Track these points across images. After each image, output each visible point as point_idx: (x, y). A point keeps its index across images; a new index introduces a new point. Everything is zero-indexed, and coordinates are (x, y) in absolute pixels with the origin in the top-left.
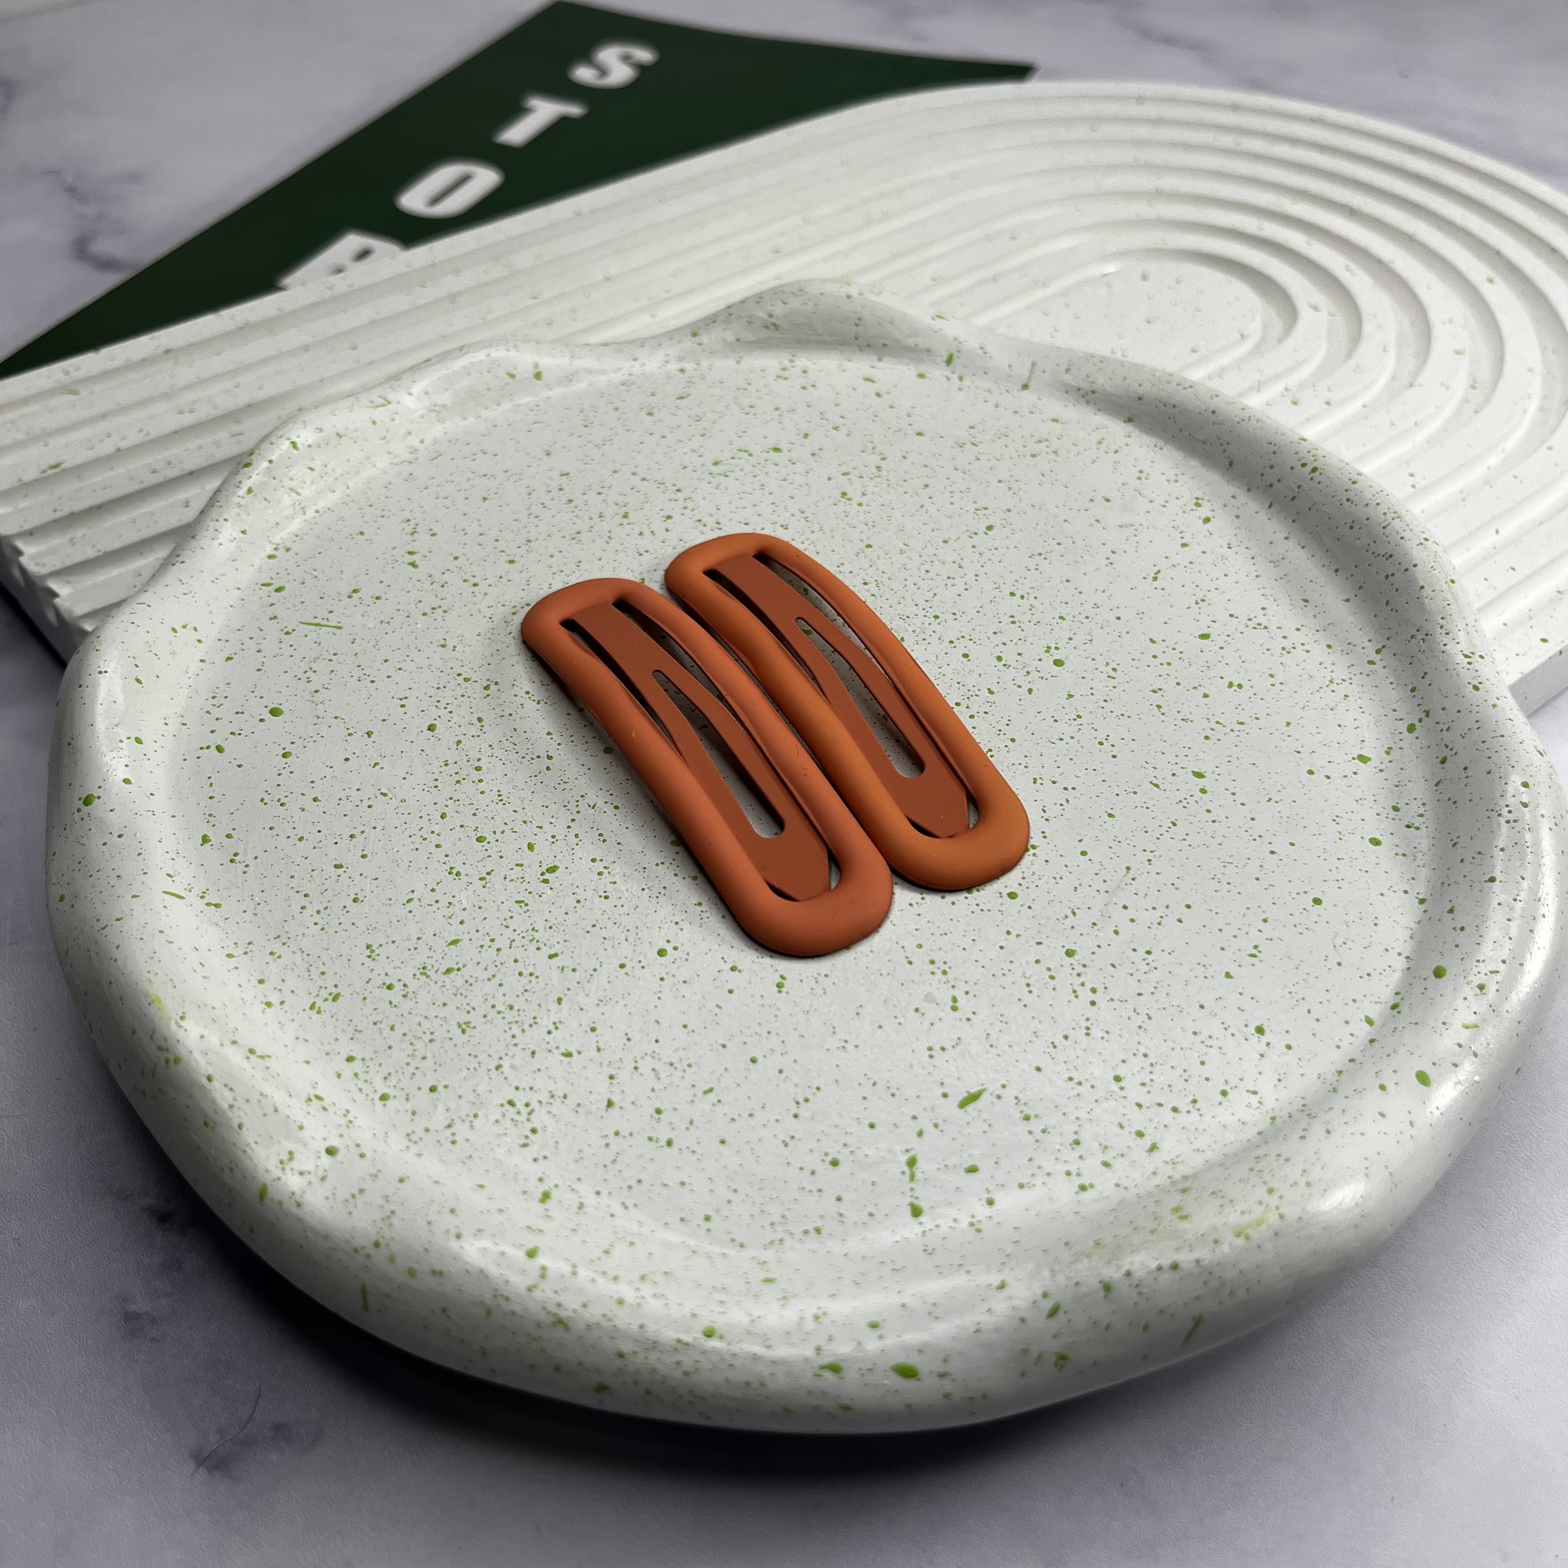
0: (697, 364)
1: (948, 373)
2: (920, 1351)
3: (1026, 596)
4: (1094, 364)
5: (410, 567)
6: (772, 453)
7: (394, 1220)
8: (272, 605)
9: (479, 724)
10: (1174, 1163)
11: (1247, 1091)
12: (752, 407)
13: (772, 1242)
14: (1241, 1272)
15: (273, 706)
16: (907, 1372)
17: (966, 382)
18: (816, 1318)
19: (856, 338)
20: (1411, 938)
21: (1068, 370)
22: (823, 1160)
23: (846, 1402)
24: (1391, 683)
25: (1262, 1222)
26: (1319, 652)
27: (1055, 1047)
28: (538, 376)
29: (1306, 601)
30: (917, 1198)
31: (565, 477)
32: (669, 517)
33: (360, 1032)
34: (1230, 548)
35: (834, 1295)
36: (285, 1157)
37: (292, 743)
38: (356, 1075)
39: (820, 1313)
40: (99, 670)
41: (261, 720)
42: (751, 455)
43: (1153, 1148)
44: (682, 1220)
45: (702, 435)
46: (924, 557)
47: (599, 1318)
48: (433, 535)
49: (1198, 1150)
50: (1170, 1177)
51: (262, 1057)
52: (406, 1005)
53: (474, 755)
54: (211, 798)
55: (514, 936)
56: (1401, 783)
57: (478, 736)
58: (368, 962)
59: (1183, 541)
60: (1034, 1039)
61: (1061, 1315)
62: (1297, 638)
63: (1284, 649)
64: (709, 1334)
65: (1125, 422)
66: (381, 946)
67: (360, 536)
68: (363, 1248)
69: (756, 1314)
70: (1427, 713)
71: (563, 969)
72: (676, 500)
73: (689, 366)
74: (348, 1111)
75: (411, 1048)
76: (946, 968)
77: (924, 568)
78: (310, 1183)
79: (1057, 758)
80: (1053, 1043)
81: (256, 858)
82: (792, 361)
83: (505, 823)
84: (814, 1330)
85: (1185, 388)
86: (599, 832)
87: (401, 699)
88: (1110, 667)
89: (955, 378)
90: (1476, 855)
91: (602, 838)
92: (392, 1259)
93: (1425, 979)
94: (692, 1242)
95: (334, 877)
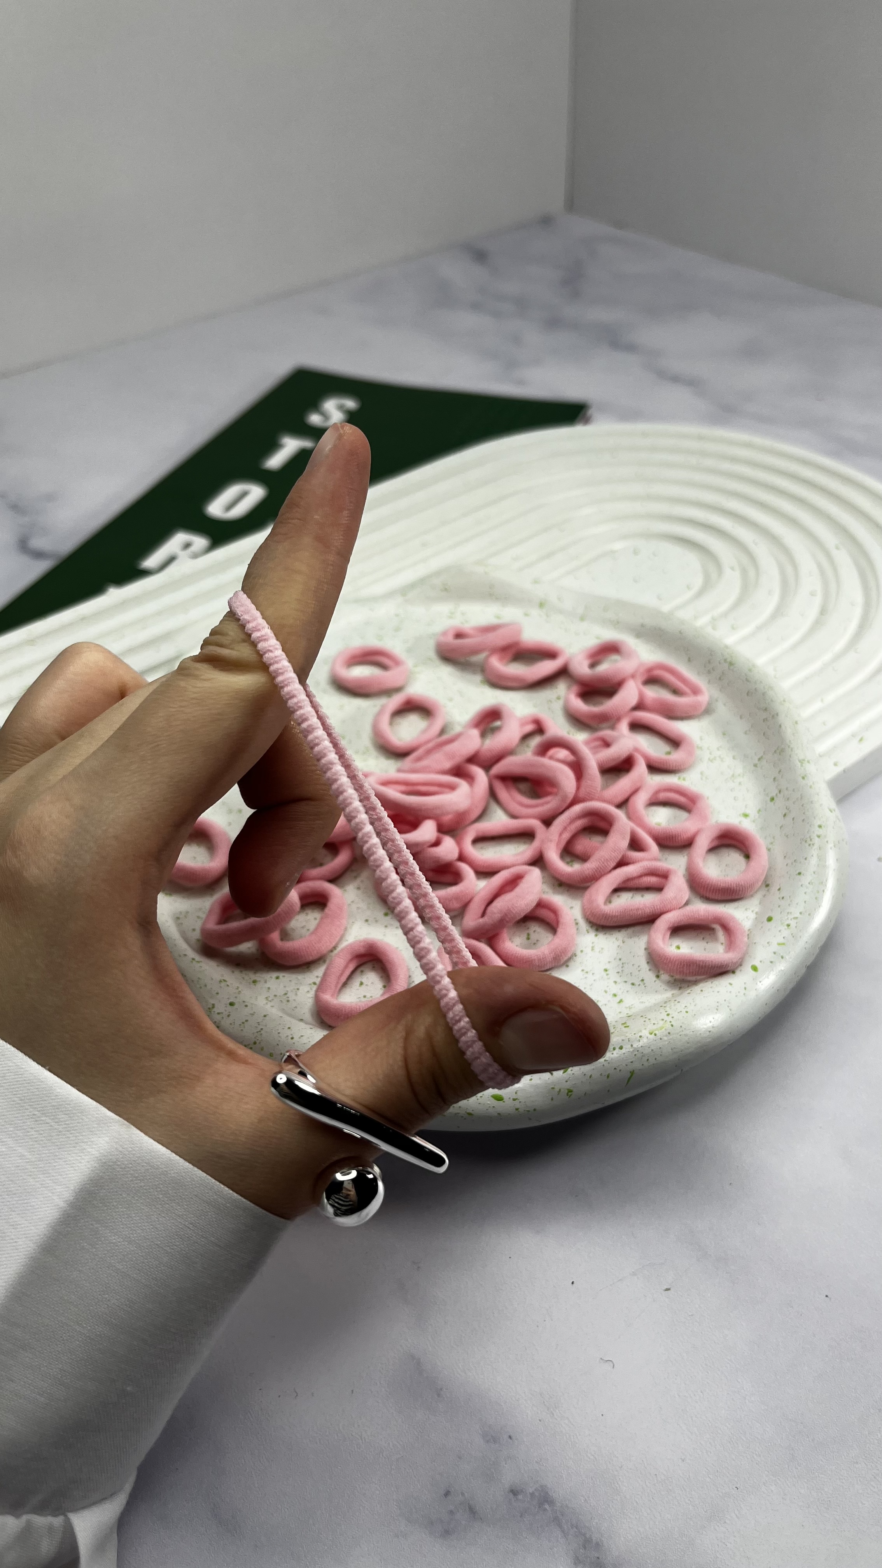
1: (540, 612)
10: (630, 1008)
17: (550, 617)
20: (760, 904)
21: (606, 609)
25: (663, 1027)
29: (725, 733)
43: (621, 1001)
49: (642, 1002)
62: (718, 753)
82: (456, 607)
89: (544, 615)
90: (794, 862)
93: (763, 922)
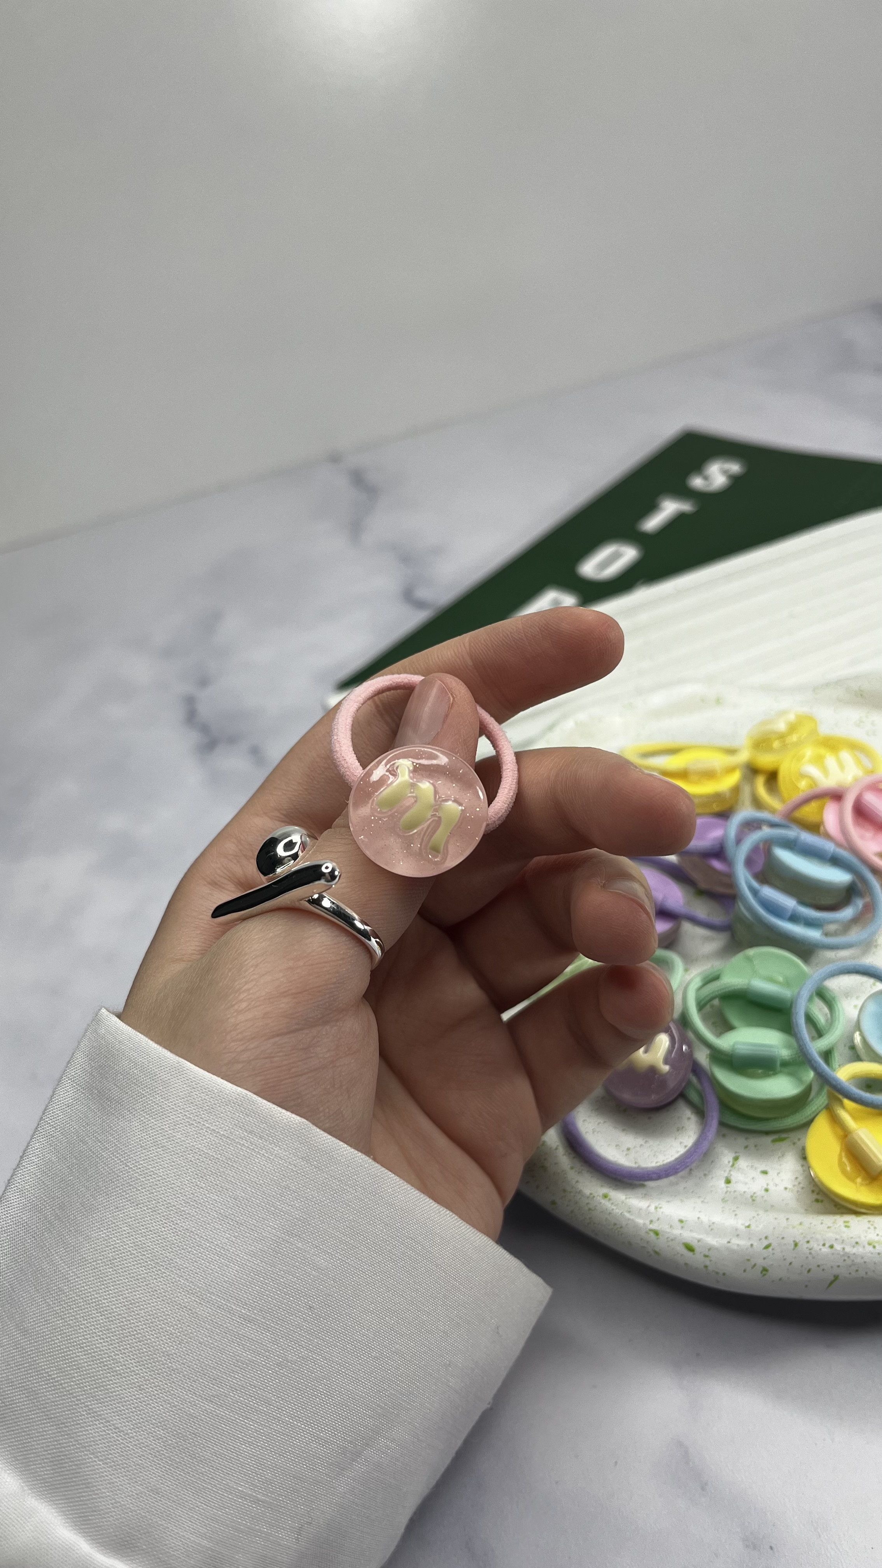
2: (699, 1241)
14: (865, 1262)
16: (690, 1248)
23: (657, 1250)
28: (718, 702)
61: (770, 1249)
82: (867, 716)
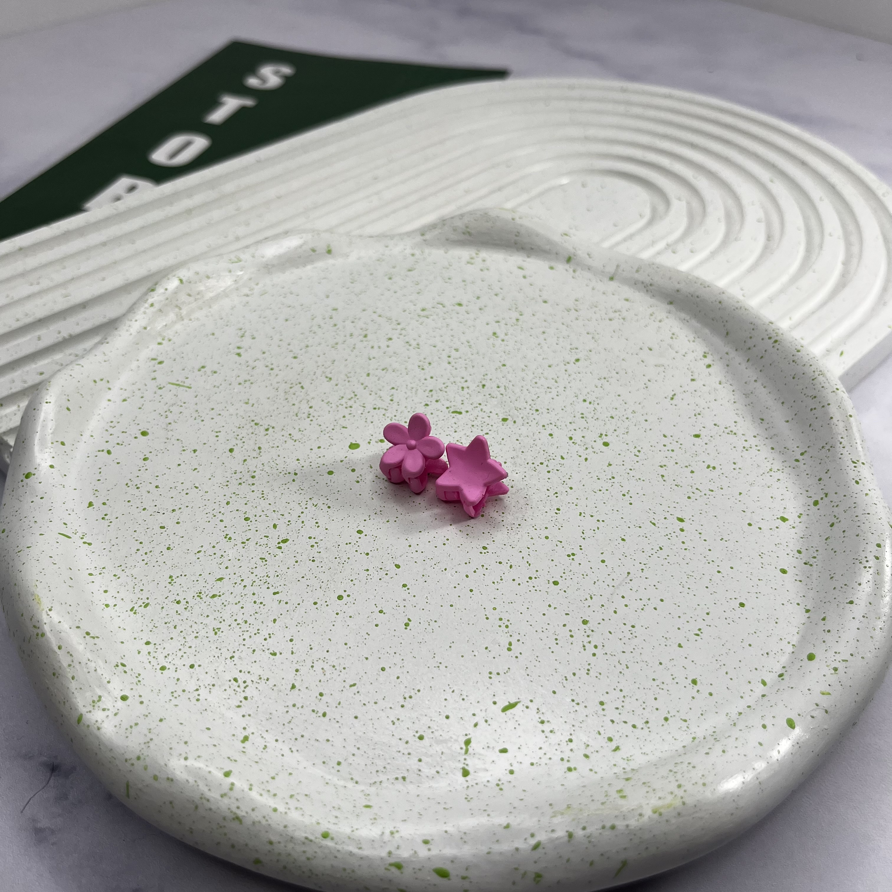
0: (422, 252)
1: (567, 266)
2: (452, 861)
3: (592, 402)
4: (653, 269)
5: (237, 356)
6: (458, 308)
7: (151, 745)
8: (155, 371)
9: (259, 451)
10: (628, 760)
11: (681, 719)
12: (449, 279)
13: (375, 782)
14: (653, 836)
15: (144, 430)
16: (443, 874)
17: (578, 273)
18: (392, 833)
19: (516, 244)
20: (798, 633)
21: (637, 271)
22: (414, 736)
23: (403, 888)
24: (807, 474)
25: (671, 806)
26: (765, 452)
27: (566, 680)
28: (329, 252)
29: (763, 420)
30: (467, 765)
31: (334, 311)
32: (390, 339)
33: (156, 627)
34: (720, 384)
35: (405, 820)
36: (96, 700)
37: (151, 452)
38: (149, 653)
39: (394, 830)
40: (47, 401)
41: (136, 438)
42: (444, 307)
43: (617, 749)
44: (324, 763)
45: (418, 293)
46: (535, 375)
47: (259, 818)
48: (254, 338)
49: (644, 753)
50: (624, 769)
51: (94, 638)
52: (186, 614)
53: (252, 468)
54: (98, 480)
55: (255, 579)
56: (805, 536)
57: (257, 458)
58: (169, 586)
59: (692, 378)
60: (554, 674)
61: (540, 850)
62: (753, 442)
63: (744, 447)
64: (325, 836)
65: (668, 304)
66: (178, 577)
67: (211, 336)
68: (130, 759)
69: (355, 827)
70: (826, 495)
71: (280, 602)
72: (396, 330)
73: (417, 252)
74: (139, 675)
75: (184, 640)
76: (508, 624)
77: (535, 381)
78: (108, 716)
79: (596, 502)
80: (566, 677)
81: (117, 518)
82: (477, 254)
83: (263, 511)
84: (389, 841)
85: (705, 287)
86: (316, 521)
87: (217, 432)
88: (636, 450)
89: (571, 270)
90: (843, 586)
91: (317, 525)
92: (146, 768)
93: (802, 660)
94: (328, 777)
95: (159, 533)
